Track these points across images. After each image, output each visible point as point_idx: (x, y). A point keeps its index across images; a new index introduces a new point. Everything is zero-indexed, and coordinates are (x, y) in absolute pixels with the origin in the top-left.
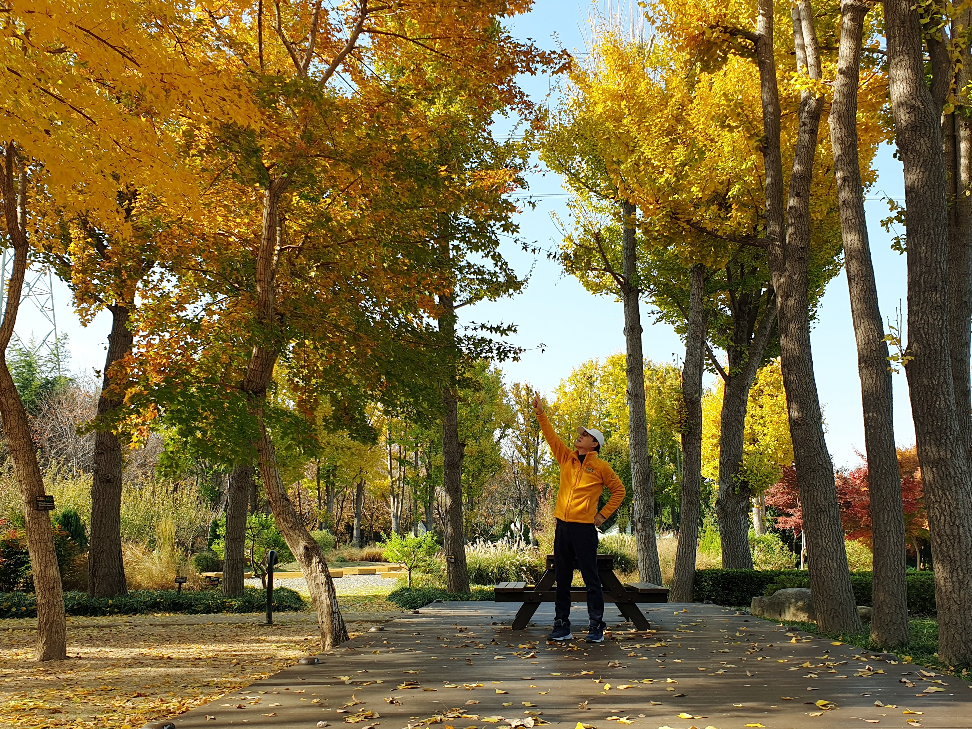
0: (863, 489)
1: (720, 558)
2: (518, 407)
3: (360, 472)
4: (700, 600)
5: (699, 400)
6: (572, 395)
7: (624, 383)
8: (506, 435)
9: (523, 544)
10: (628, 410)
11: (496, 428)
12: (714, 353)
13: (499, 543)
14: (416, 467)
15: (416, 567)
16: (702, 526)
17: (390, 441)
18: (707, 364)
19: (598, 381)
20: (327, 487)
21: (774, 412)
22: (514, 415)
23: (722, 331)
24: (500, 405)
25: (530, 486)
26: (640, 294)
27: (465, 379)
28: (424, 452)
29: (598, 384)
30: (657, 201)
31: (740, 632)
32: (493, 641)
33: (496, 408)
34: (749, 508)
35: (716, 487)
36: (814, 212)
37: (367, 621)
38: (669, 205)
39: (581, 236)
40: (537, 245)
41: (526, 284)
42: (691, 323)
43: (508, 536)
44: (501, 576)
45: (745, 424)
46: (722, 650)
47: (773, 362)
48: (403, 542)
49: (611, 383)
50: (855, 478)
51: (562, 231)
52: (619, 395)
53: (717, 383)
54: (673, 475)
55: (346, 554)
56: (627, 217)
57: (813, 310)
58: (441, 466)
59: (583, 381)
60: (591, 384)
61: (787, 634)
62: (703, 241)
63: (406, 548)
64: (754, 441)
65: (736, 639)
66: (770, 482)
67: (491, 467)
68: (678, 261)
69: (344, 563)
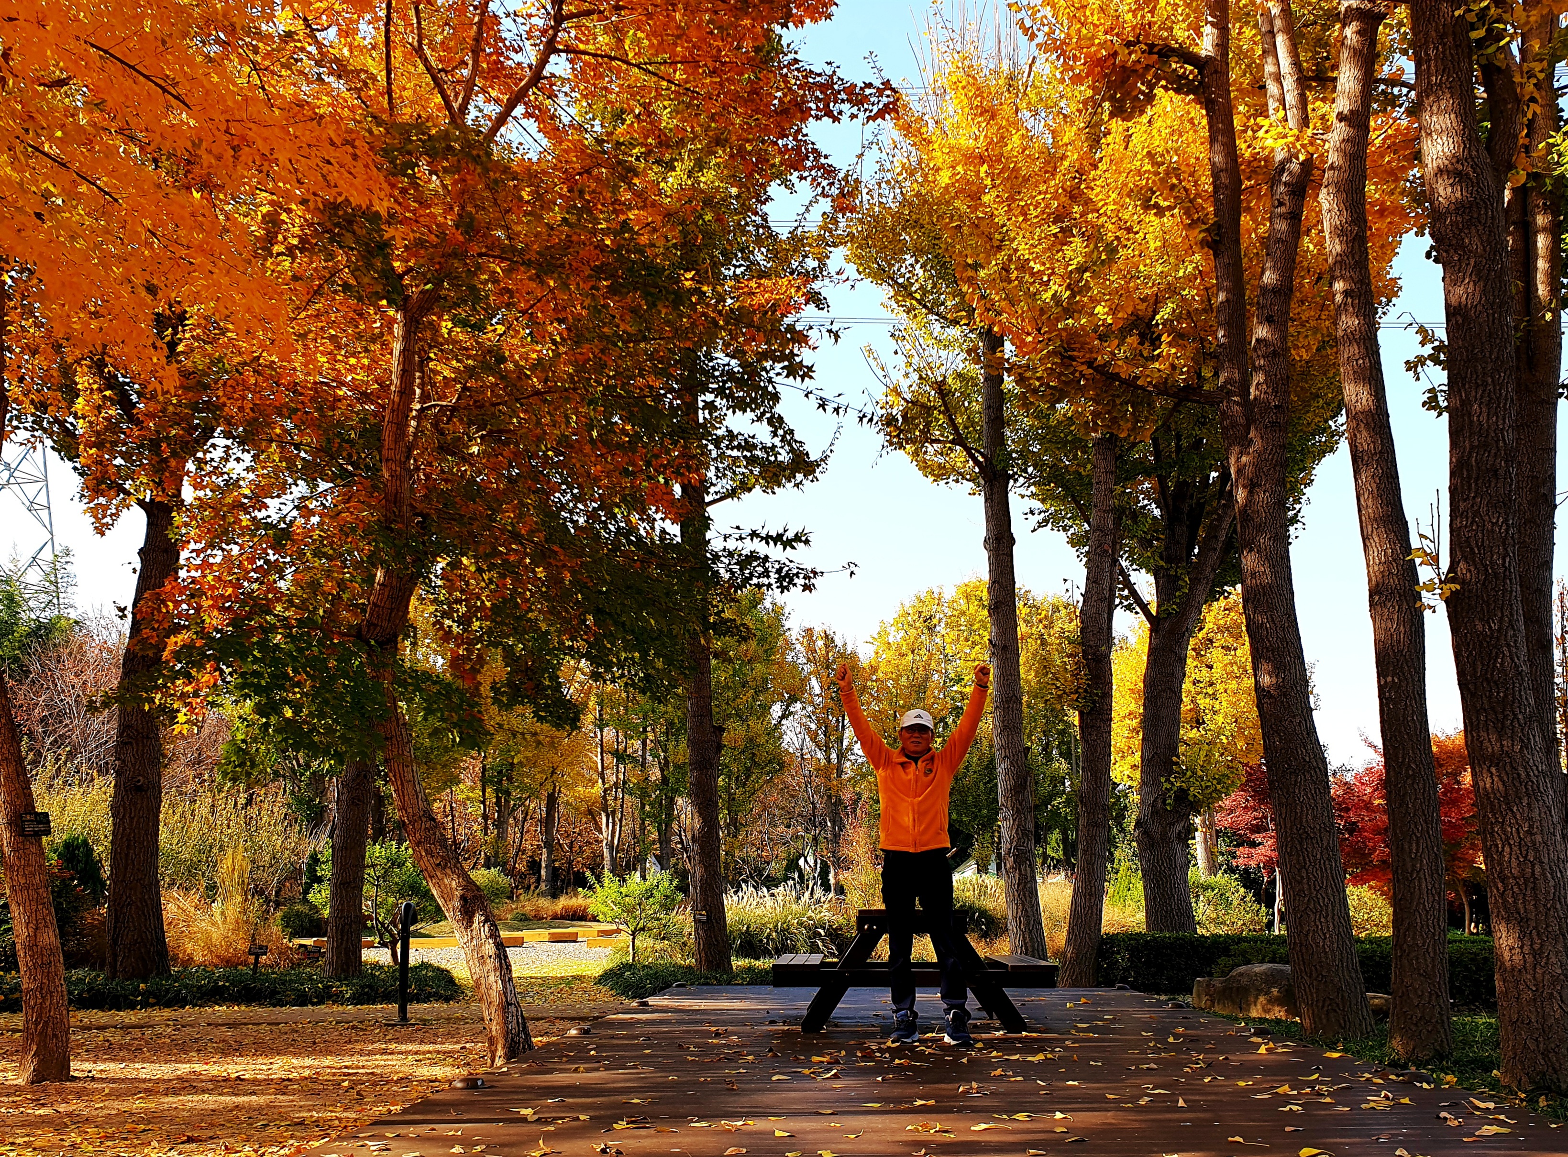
0: (1376, 802)
1: (1141, 916)
2: (809, 668)
3: (553, 773)
4: (1110, 984)
5: (1107, 656)
6: (899, 647)
7: (986, 629)
8: (791, 713)
9: (819, 892)
11: (774, 702)
12: (1133, 579)
13: (779, 891)
14: (643, 765)
15: (643, 929)
16: (1112, 862)
17: (601, 724)
18: (1121, 597)
19: (943, 625)
20: (498, 798)
21: (1231, 676)
22: (805, 680)
23: (1146, 543)
24: (781, 665)
25: (830, 797)
26: (1011, 482)
27: (725, 621)
28: (657, 742)
29: (941, 629)
30: (1039, 330)
31: (1176, 1036)
32: (771, 1050)
33: (774, 669)
34: (1190, 831)
35: (1135, 798)
36: (1296, 347)
37: (562, 1019)
38: (1059, 336)
39: (915, 387)
40: (842, 401)
41: (824, 465)
42: (1094, 529)
43: (794, 879)
44: (783, 945)
45: (1184, 695)
46: (1145, 1067)
47: (1230, 594)
48: (622, 890)
49: (963, 628)
50: (1363, 784)
51: (882, 379)
52: (977, 648)
53: (1137, 627)
54: (1064, 778)
55: (528, 908)
56: (989, 356)
57: (1294, 509)
58: (685, 763)
59: (917, 624)
60: (931, 629)
61: (1252, 1039)
62: (1113, 396)
63: (627, 899)
64: (1198, 723)
65: (1169, 1047)
66: (1224, 790)
67: (766, 765)
68: (1073, 428)
69: (526, 923)
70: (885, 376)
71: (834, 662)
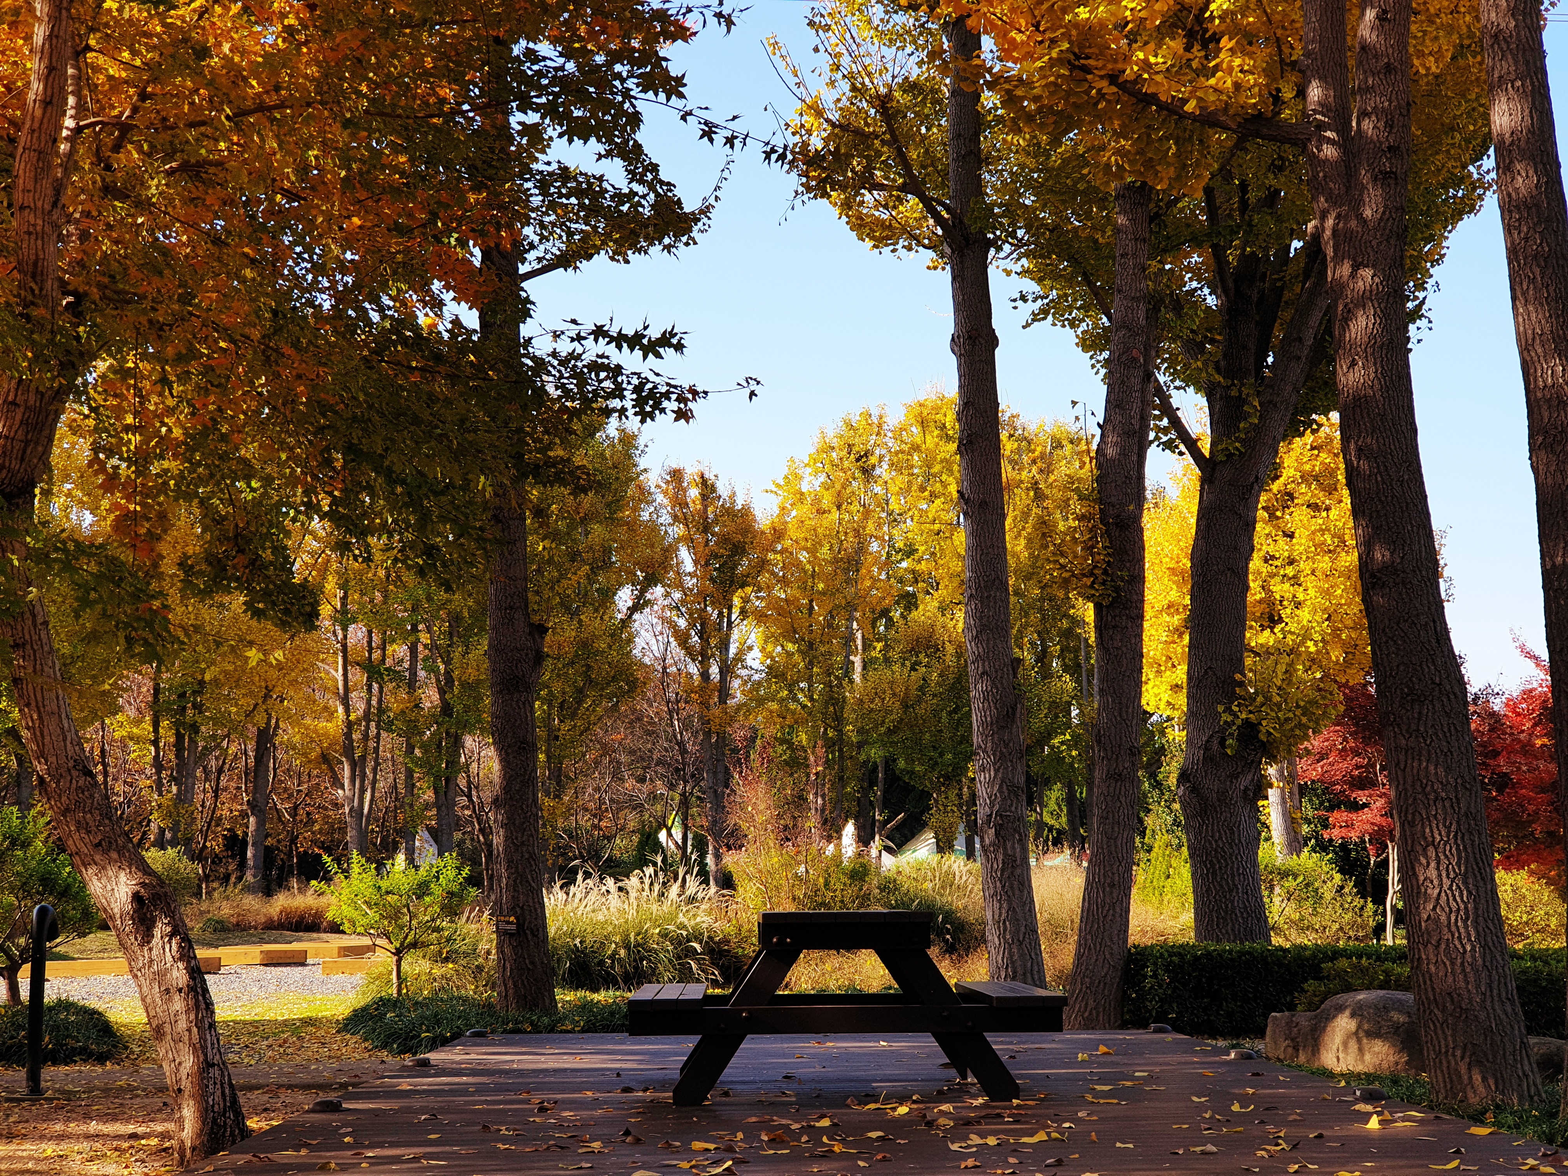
0: (1539, 742)
1: (1188, 917)
2: (678, 530)
3: (267, 696)
4: (1141, 1023)
5: (1137, 518)
6: (817, 500)
7: (951, 472)
8: (648, 603)
9: (693, 885)
10: (961, 539)
11: (621, 585)
12: (1175, 402)
13: (633, 882)
14: (412, 684)
15: (414, 945)
16: (1143, 834)
17: (344, 618)
18: (1159, 429)
19: (885, 466)
20: (179, 737)
21: (1321, 549)
22: (670, 551)
23: (1194, 347)
24: (632, 526)
25: (708, 734)
26: (992, 252)
27: (553, 463)
28: (433, 647)
29: (883, 471)
30: (1037, 26)
31: (1244, 1101)
32: (627, 1133)
33: (622, 533)
34: (1260, 789)
35: (1177, 735)
36: (1421, 55)
37: (290, 1087)
38: (1067, 36)
39: (845, 102)
40: (738, 127)
41: (705, 220)
42: (1118, 325)
43: (655, 864)
44: (636, 968)
45: (1251, 577)
46: (1198, 1149)
47: (1320, 425)
48: (381, 883)
49: (916, 471)
50: (1518, 714)
51: (795, 89)
52: (938, 502)
53: (1180, 473)
54: (1070, 704)
55: (226, 911)
56: (961, 64)
57: (1416, 298)
58: (478, 682)
59: (846, 464)
60: (867, 472)
61: (1357, 1107)
62: (1149, 127)
63: (389, 898)
64: (1272, 620)
65: (1231, 1119)
66: (1311, 724)
67: (608, 684)
68: (1085, 171)
69: (223, 935)
70: (798, 85)
71: (716, 521)
